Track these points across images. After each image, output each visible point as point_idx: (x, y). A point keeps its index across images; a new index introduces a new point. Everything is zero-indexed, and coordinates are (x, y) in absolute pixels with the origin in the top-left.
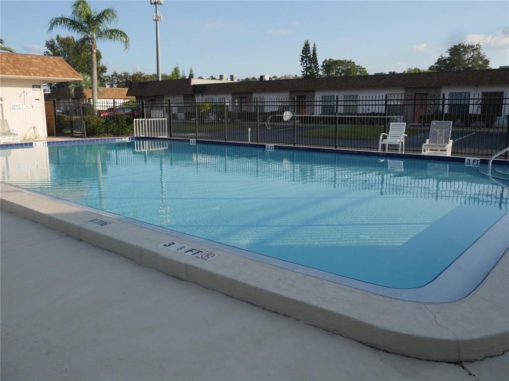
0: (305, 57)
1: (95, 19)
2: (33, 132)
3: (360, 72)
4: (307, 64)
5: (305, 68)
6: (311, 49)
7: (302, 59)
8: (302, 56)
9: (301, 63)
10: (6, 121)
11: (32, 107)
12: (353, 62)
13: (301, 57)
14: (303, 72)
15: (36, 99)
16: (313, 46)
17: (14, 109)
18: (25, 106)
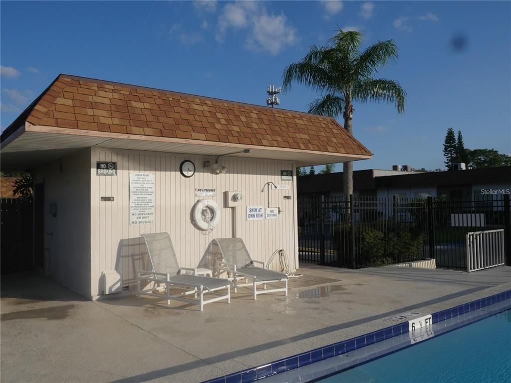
0: (449, 147)
1: (355, 63)
2: (278, 261)
3: (505, 162)
4: (451, 154)
5: (449, 159)
6: (456, 137)
7: (446, 149)
8: (445, 145)
9: (444, 153)
10: (241, 241)
11: (279, 211)
12: (496, 151)
13: (444, 147)
14: (447, 163)
15: (285, 197)
16: (458, 134)
17: (252, 216)
18: (268, 211)
